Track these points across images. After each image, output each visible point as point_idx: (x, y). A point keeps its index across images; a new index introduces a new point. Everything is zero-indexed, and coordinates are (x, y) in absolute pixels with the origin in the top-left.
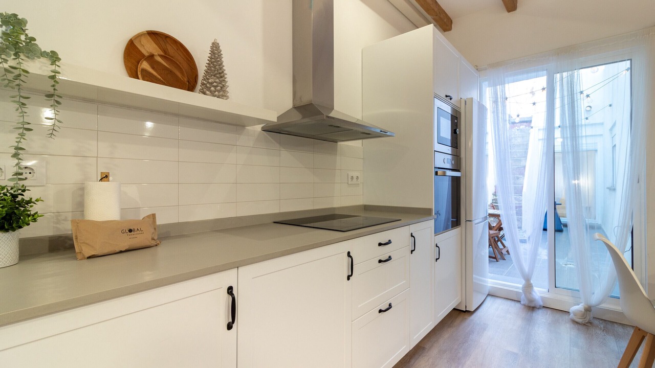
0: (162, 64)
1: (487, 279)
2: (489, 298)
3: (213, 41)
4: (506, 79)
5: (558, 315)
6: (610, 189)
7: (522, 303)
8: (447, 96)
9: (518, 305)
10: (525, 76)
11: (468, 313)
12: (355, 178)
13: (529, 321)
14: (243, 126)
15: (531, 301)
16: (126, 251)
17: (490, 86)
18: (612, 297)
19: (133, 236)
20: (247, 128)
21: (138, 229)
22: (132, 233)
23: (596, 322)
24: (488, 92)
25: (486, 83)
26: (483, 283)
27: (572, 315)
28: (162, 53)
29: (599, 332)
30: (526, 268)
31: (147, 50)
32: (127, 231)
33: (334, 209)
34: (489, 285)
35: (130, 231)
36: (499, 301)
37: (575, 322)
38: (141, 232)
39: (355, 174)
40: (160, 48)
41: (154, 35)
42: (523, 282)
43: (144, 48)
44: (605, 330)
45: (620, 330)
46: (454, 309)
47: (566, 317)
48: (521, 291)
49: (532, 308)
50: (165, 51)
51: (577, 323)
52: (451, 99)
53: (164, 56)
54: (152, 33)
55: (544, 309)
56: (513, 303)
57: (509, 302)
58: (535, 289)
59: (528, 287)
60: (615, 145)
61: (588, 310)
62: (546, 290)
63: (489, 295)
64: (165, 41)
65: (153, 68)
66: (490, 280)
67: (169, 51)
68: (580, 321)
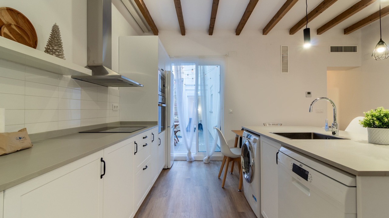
0: (16, 31)
1: (174, 154)
2: (175, 162)
3: (54, 24)
4: (181, 64)
5: (199, 162)
6: (210, 112)
7: (187, 161)
8: (162, 69)
9: (186, 162)
10: (188, 64)
11: (168, 169)
12: (116, 107)
13: (190, 167)
14: (62, 75)
15: (191, 159)
16: (21, 150)
17: (175, 65)
18: (215, 152)
19: (22, 141)
20: (64, 76)
21: (23, 138)
22: (21, 139)
23: (211, 162)
24: (173, 67)
25: (173, 64)
26: (172, 156)
27: (204, 161)
28: (16, 24)
29: (212, 165)
30: (189, 145)
31: (6, 20)
32: (19, 139)
33: (107, 124)
34: (174, 156)
35: (20, 138)
36: (179, 162)
37: (205, 163)
38: (25, 139)
39: (116, 105)
40: (14, 20)
41: (10, 11)
42: (188, 152)
43: (4, 18)
44: (214, 164)
45: (217, 162)
46: (163, 169)
47: (202, 162)
48: (187, 156)
49: (191, 162)
50: (17, 22)
51: (206, 163)
52: (163, 71)
53: (18, 26)
54: (10, 9)
55: (195, 161)
56: (184, 162)
57: (182, 162)
58: (192, 154)
59: (190, 153)
60: (212, 95)
61: (209, 158)
62: (195, 154)
63: (174, 160)
64: (17, 16)
65: (11, 33)
66: (175, 154)
67: (20, 23)
68: (206, 162)
